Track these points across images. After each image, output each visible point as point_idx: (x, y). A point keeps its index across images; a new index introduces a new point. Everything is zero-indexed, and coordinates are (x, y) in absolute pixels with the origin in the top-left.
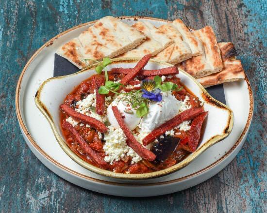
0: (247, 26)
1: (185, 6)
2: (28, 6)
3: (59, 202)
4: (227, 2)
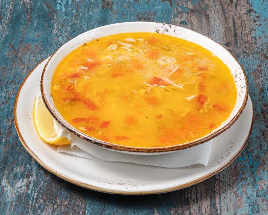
0: (255, 31)
1: (190, 10)
2: (24, 3)
3: (37, 191)
4: (236, 7)
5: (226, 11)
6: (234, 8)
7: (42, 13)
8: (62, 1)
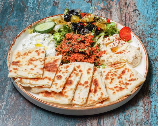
0: (137, 22)
1: (102, 8)
2: (10, 2)
3: (6, 110)
4: (128, 8)
5: (122, 10)
6: (127, 8)
7: (19, 8)
8: (31, 1)
